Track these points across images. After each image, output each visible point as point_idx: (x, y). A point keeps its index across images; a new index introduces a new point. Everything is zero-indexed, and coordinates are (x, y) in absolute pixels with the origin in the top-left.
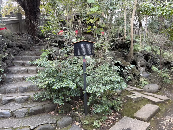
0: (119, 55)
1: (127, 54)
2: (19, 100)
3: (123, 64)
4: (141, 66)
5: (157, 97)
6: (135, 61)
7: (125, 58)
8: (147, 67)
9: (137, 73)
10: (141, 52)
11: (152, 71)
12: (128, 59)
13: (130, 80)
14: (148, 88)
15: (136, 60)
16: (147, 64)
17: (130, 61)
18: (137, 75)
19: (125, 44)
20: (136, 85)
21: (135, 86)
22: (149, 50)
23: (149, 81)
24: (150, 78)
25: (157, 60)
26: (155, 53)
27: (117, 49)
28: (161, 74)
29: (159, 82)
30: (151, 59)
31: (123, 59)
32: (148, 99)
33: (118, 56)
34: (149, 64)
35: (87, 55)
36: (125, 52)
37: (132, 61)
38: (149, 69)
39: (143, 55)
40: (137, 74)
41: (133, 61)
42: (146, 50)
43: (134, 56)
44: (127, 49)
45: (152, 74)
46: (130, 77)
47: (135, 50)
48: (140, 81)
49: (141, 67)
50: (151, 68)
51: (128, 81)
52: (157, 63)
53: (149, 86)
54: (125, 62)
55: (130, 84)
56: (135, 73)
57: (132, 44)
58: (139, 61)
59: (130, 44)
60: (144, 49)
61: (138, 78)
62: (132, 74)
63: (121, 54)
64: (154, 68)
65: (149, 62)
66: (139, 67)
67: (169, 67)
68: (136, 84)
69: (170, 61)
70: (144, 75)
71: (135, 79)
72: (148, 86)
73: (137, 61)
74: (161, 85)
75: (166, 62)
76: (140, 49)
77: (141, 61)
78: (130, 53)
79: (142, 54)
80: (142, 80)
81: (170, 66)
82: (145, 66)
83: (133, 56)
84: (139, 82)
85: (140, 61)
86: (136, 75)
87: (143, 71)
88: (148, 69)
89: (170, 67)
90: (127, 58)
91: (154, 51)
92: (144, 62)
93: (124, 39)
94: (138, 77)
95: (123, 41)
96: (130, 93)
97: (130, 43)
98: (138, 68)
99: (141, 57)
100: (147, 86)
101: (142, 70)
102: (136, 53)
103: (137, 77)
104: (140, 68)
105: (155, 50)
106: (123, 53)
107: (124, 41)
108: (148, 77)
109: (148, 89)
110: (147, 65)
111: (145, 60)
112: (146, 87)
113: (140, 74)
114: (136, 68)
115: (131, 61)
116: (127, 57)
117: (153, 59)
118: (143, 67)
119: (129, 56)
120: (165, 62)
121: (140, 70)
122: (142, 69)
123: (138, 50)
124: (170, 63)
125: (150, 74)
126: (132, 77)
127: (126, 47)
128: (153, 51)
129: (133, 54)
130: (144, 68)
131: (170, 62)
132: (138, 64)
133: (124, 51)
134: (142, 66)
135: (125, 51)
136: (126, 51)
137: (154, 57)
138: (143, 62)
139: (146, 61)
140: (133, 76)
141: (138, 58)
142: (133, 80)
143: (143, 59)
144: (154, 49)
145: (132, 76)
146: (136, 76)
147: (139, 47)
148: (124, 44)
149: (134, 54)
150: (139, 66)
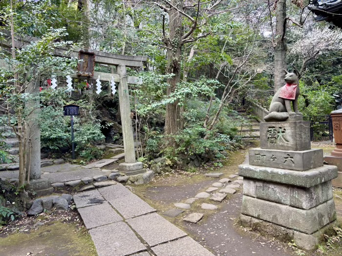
1: (115, 113)
2: (13, 152)
7: (113, 117)
12: (116, 119)
13: (117, 140)
17: (119, 121)
27: (104, 107)
33: (105, 115)
35: (74, 115)
46: (116, 137)
51: (114, 140)
62: (119, 133)
63: (109, 113)
106: (111, 111)
119: (118, 115)
136: (114, 109)
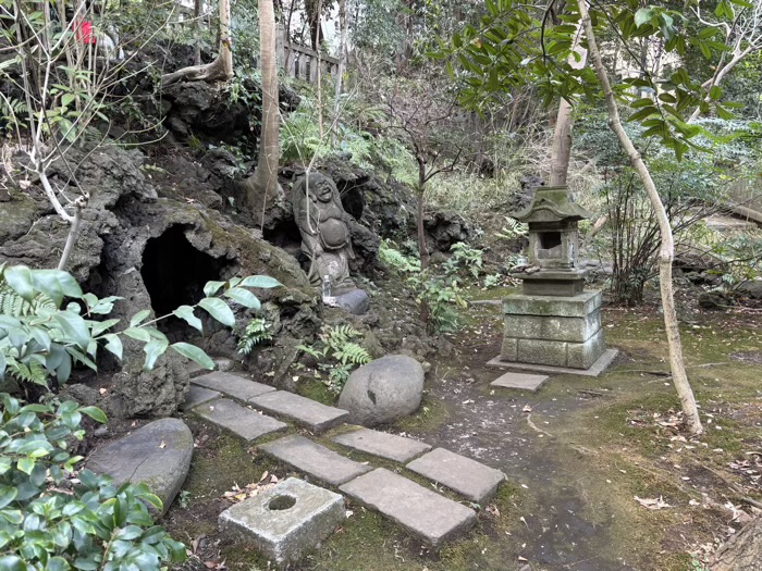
0: (191, 180)
1: (247, 177)
3: (212, 245)
4: (326, 250)
5: (431, 475)
6: (293, 216)
7: (231, 199)
8: (358, 249)
9: (305, 296)
10: (323, 165)
11: (379, 270)
12: (250, 208)
13: (263, 344)
14: (372, 396)
15: (296, 210)
16: (357, 233)
17: (263, 219)
18: (306, 311)
19: (230, 112)
20: (301, 369)
21: (296, 379)
22: (364, 158)
23: (371, 336)
24: (376, 316)
25: (395, 212)
26: (387, 175)
27: (178, 138)
28: (428, 291)
29: (418, 335)
30: (373, 206)
31: (215, 206)
32: (377, 512)
33: (184, 185)
34: (367, 234)
36: (231, 164)
37: (275, 219)
38: (366, 258)
39: (334, 185)
40: (305, 302)
41: (278, 216)
42: (349, 156)
43: (284, 186)
44: (242, 140)
45: (378, 286)
46: (259, 325)
47: (291, 153)
48: (325, 341)
49: (327, 256)
50: (373, 253)
51: (247, 349)
52: (395, 226)
53: (377, 379)
54: (228, 225)
55: (261, 368)
56: (291, 298)
57: (272, 111)
58: (312, 219)
59: (259, 115)
60: (337, 153)
61: (312, 329)
62: (277, 302)
63: (205, 176)
64: (390, 254)
65: (363, 223)
66: (317, 256)
67: (443, 242)
68: (300, 365)
69: (447, 215)
70: (344, 300)
71: (295, 331)
72: (370, 379)
73: (305, 219)
74: (429, 349)
75: (430, 218)
76: (321, 151)
77: (323, 218)
78: (261, 172)
79: (330, 180)
80: (333, 334)
81: (447, 238)
82: (347, 245)
83: (280, 188)
84: (315, 353)
85: (323, 221)
86: (298, 310)
87: (335, 276)
88: (361, 263)
89: (446, 242)
90: (246, 198)
91: (385, 167)
92: (344, 225)
93: (224, 78)
94: (310, 321)
95: (218, 90)
96: (258, 461)
97: (260, 103)
98: (313, 259)
99: (327, 196)
100: (366, 379)
101: (332, 271)
102: (297, 172)
103: (307, 322)
104: (320, 259)
105: (388, 160)
106: (220, 165)
107: (222, 90)
108: (362, 308)
109: (368, 400)
110: (357, 242)
111: (345, 214)
112: (358, 386)
113: (320, 301)
114: (298, 266)
115: (270, 219)
116: (242, 196)
117: (380, 205)
118: (335, 252)
119: (257, 187)
120: (427, 218)
121: (320, 270)
122: (333, 267)
123: (309, 154)
124: (447, 224)
125: (373, 289)
126: (277, 324)
127: (237, 128)
128: (379, 163)
129: (280, 174)
130: (342, 256)
131: (446, 219)
132: (310, 239)
133: (220, 157)
134: (331, 249)
135: (231, 156)
136: (234, 153)
137: (383, 192)
138: (337, 222)
139: (350, 217)
140: (283, 316)
141: (308, 200)
142: (279, 341)
143: (336, 207)
144: (384, 157)
145: (276, 315)
146: (298, 316)
147: (314, 138)
148: (219, 106)
149: (286, 176)
150: (319, 248)
